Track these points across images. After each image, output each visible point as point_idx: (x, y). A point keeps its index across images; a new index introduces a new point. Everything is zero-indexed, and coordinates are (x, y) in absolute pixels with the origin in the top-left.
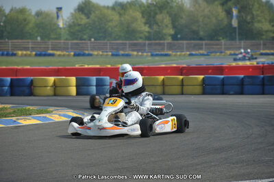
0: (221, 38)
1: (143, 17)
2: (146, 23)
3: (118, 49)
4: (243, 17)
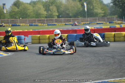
0: (79, 17)
1: (44, 7)
2: (45, 10)
3: (32, 23)
4: (89, 7)
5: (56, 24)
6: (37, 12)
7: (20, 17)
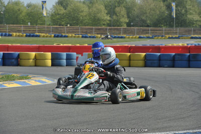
0: (162, 26)
1: (106, 9)
2: (107, 14)
3: (87, 33)
4: (179, 10)
5: (125, 36)
6: (95, 17)
7: (68, 24)
